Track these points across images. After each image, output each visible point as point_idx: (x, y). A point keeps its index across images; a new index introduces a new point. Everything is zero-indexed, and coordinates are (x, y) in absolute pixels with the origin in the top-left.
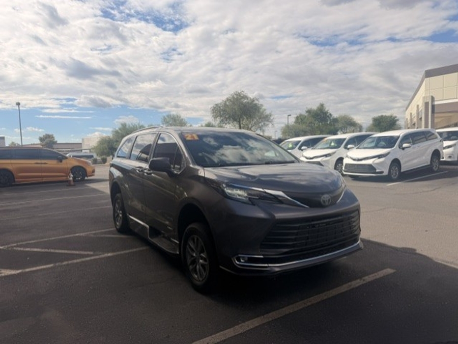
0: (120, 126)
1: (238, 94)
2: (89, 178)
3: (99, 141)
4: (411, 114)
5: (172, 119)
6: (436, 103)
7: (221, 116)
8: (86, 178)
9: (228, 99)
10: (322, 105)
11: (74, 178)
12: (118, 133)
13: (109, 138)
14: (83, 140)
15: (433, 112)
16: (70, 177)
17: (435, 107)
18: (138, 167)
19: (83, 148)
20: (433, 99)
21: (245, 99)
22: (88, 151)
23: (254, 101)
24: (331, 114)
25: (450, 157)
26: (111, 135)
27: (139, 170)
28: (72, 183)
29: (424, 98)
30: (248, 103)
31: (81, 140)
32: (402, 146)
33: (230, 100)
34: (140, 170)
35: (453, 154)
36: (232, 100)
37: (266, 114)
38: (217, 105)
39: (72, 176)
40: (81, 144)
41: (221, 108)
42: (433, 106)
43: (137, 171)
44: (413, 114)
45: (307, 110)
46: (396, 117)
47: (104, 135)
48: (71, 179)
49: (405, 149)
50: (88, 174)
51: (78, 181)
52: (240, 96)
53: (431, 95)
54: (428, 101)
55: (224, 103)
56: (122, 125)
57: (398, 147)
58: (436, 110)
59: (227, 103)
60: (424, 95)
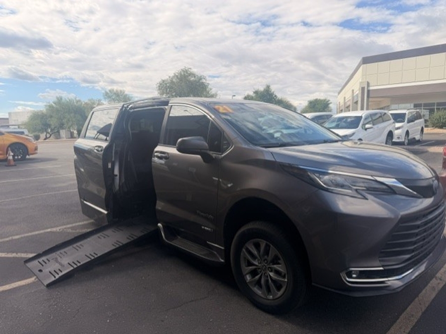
0: (55, 100)
1: (185, 71)
2: (31, 156)
3: (31, 116)
4: (345, 98)
5: (115, 94)
6: (371, 88)
7: (167, 93)
8: (27, 157)
9: (175, 76)
10: (268, 87)
11: (13, 156)
12: (53, 107)
13: (42, 113)
14: (10, 114)
15: (368, 97)
16: (9, 155)
17: (371, 92)
18: (96, 147)
19: (10, 124)
20: (368, 84)
21: (192, 77)
22: (16, 127)
23: (201, 79)
24: (276, 96)
25: (398, 138)
26: (44, 110)
27: (97, 150)
28: (12, 163)
29: (361, 83)
30: (195, 81)
31: (8, 114)
32: (365, 126)
33: (177, 76)
34: (100, 149)
35: (401, 136)
36: (179, 77)
37: (212, 93)
38: (163, 81)
39: (12, 154)
40: (7, 119)
41: (168, 85)
42: (368, 91)
43: (95, 151)
44: (346, 98)
45: (254, 91)
46: (329, 101)
47: (36, 110)
48: (11, 158)
49: (368, 130)
50: (30, 152)
51: (18, 160)
52: (187, 73)
53: (367, 80)
54: (364, 86)
55: (170, 79)
56: (57, 98)
57: (361, 128)
58: (371, 95)
59: (174, 80)
60: (361, 81)
